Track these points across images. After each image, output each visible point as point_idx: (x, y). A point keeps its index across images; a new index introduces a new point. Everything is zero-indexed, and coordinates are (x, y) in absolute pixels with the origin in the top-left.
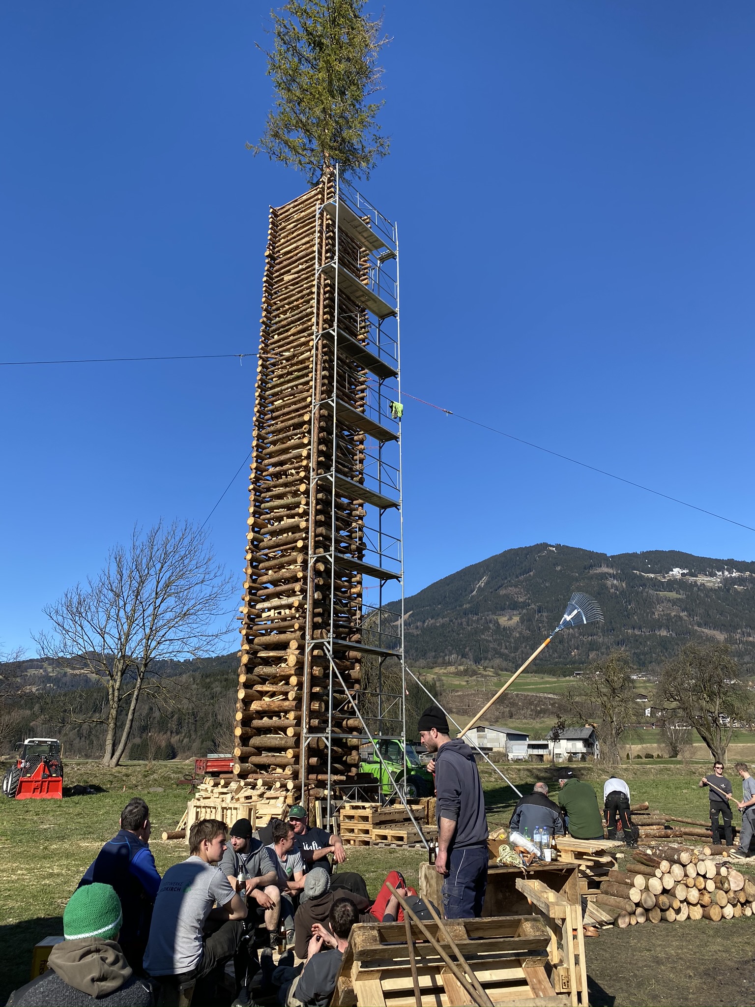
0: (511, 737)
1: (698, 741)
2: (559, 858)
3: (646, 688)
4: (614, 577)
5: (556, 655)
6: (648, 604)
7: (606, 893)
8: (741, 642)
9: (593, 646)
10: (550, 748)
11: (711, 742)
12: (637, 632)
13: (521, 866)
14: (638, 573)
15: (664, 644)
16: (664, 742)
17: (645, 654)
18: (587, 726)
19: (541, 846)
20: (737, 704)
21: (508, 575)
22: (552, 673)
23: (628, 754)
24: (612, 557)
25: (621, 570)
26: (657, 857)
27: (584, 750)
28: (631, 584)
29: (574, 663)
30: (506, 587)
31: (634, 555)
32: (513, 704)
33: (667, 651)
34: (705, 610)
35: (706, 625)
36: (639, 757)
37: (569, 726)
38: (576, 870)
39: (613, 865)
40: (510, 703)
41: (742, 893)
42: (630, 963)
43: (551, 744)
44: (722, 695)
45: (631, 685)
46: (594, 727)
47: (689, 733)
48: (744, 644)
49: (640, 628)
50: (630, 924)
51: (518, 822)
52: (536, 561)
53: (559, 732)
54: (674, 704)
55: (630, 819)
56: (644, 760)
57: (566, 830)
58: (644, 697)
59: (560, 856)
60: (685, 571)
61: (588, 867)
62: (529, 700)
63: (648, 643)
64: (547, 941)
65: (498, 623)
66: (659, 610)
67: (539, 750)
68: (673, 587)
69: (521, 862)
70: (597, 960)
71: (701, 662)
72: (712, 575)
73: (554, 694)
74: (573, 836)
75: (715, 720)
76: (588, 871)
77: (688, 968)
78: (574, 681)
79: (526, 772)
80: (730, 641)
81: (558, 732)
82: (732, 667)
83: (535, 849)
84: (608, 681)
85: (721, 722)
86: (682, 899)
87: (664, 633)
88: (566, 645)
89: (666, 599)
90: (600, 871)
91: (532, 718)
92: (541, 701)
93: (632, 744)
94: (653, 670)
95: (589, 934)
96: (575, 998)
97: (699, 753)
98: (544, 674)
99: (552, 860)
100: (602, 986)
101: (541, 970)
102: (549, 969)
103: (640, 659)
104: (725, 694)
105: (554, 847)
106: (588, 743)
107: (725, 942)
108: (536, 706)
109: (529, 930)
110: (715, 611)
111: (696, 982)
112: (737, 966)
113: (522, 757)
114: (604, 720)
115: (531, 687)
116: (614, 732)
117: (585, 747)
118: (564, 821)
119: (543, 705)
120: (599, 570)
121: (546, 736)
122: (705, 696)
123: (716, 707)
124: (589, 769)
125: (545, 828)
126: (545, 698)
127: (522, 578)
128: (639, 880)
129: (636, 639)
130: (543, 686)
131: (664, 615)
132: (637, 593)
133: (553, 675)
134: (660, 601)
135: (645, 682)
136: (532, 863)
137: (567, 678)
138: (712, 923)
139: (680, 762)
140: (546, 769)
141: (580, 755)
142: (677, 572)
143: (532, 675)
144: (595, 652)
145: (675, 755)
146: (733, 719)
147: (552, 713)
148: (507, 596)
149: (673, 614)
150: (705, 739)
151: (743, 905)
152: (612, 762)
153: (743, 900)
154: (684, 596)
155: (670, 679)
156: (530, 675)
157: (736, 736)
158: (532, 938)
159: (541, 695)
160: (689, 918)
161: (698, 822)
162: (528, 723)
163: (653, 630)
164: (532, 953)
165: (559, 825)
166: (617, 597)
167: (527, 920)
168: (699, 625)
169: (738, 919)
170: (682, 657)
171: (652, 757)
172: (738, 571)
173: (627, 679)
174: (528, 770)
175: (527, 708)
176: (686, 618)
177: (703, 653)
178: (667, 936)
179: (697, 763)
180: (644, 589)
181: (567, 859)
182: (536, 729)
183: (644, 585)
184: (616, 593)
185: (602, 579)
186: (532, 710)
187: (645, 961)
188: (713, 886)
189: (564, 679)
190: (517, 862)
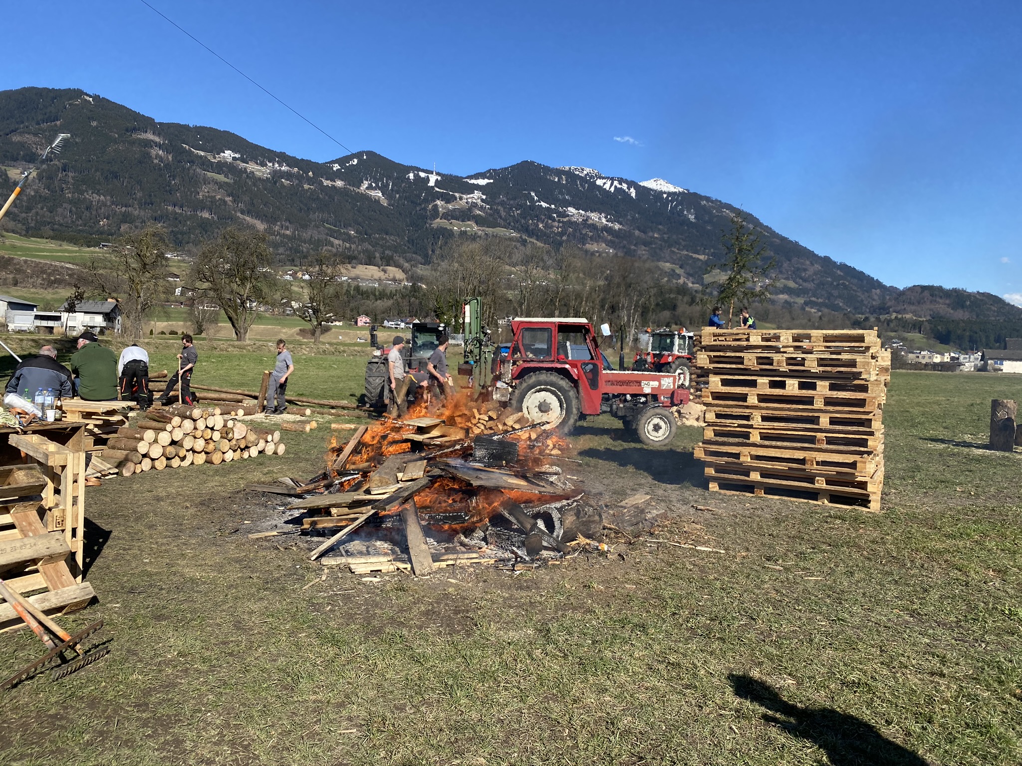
0: (13, 306)
1: (225, 322)
2: (63, 419)
3: (179, 267)
4: (160, 146)
5: (80, 222)
6: (195, 182)
7: (113, 448)
8: (279, 234)
9: (126, 218)
10: (62, 320)
11: (235, 322)
12: (178, 210)
13: (17, 426)
14: (187, 147)
15: (204, 226)
16: (191, 320)
17: (183, 233)
18: (109, 300)
19: (43, 407)
20: (265, 290)
21: (25, 118)
22: (73, 240)
23: (152, 331)
24: (160, 124)
25: (169, 141)
26: (170, 414)
27: (104, 324)
28: (178, 158)
29: (102, 233)
30: (21, 134)
31: (186, 127)
32: (19, 271)
33: (206, 233)
34: (251, 198)
35: (249, 213)
36: (163, 333)
37: (89, 298)
38: (83, 428)
39: (124, 423)
40: (15, 269)
41: (243, 441)
42: (130, 503)
43: (65, 316)
44: (253, 280)
45: (164, 262)
46: (117, 301)
47: (217, 313)
48: (281, 236)
49: (181, 207)
50: (134, 472)
51: (17, 385)
52: (65, 108)
53: (76, 302)
54: (206, 285)
55: (147, 386)
56: (168, 336)
57: (75, 393)
58: (177, 276)
59: (66, 417)
60: (237, 156)
61: (96, 426)
62: (41, 268)
63: (188, 223)
64: (43, 487)
65: (6, 175)
66: (204, 191)
67: (49, 322)
68: (222, 170)
69: (17, 422)
70: (96, 504)
71: (238, 247)
72: (263, 164)
73: (73, 264)
74: (82, 399)
75: (243, 303)
76: (96, 430)
77: (186, 501)
78: (100, 253)
79: (30, 343)
80: (269, 231)
81: (74, 303)
82: (266, 255)
83: (35, 409)
84: (139, 255)
85: (248, 305)
86: (189, 448)
87: (206, 215)
88: (94, 213)
89: (213, 181)
90: (108, 429)
91: (43, 288)
92: (56, 270)
93: (158, 321)
94: (189, 251)
95: (90, 484)
96: (69, 533)
97: (222, 332)
98: (64, 241)
99: (56, 420)
100: (99, 524)
101: (33, 515)
102: (42, 512)
103: (177, 238)
104: (256, 279)
105: (60, 408)
106: (109, 317)
107: (221, 479)
108: (49, 275)
109: (21, 477)
110: (260, 201)
111: (192, 511)
112: (229, 495)
113: (26, 328)
114: (130, 295)
115: (45, 254)
116: (139, 307)
117: (105, 321)
118: (73, 384)
119: (59, 275)
120: (143, 136)
121: (59, 308)
122: (237, 279)
123: (246, 291)
124: (107, 342)
125: (50, 389)
126: (62, 267)
127: (44, 126)
128: (149, 435)
129: (176, 217)
130: (60, 254)
131: (209, 197)
132: (184, 169)
133: (75, 244)
134: (206, 181)
135: (179, 261)
136: (30, 423)
137: (92, 248)
138: (213, 466)
139: (204, 339)
140: (56, 340)
141: (98, 329)
142: (228, 155)
143: (47, 240)
144: (127, 225)
145: (200, 332)
146: (260, 303)
147: (69, 284)
148: (22, 145)
149: (218, 197)
150: (230, 319)
151: (242, 450)
152: (133, 336)
153: (242, 446)
154: (232, 181)
155: (206, 260)
156: (45, 240)
157: (260, 318)
158: (24, 485)
159: (57, 263)
160: (192, 463)
161: (212, 388)
162: (37, 293)
163: (195, 210)
164: (22, 499)
165: (67, 388)
166: (160, 169)
167: (20, 469)
168: (242, 213)
169: (236, 461)
170: (220, 241)
171: (176, 333)
172: (288, 165)
173: (161, 256)
174: (33, 340)
175: (37, 277)
176: (231, 204)
177: (241, 239)
178: (170, 479)
179: (219, 340)
180: (191, 167)
181: (72, 419)
182: (47, 300)
183: (192, 162)
184: (160, 165)
185: (146, 146)
186: (43, 279)
187: (146, 500)
188: (219, 436)
189: (88, 249)
190: (12, 423)
